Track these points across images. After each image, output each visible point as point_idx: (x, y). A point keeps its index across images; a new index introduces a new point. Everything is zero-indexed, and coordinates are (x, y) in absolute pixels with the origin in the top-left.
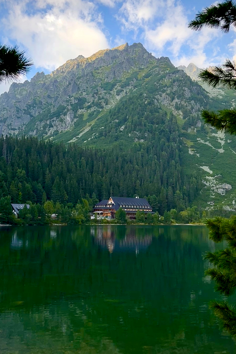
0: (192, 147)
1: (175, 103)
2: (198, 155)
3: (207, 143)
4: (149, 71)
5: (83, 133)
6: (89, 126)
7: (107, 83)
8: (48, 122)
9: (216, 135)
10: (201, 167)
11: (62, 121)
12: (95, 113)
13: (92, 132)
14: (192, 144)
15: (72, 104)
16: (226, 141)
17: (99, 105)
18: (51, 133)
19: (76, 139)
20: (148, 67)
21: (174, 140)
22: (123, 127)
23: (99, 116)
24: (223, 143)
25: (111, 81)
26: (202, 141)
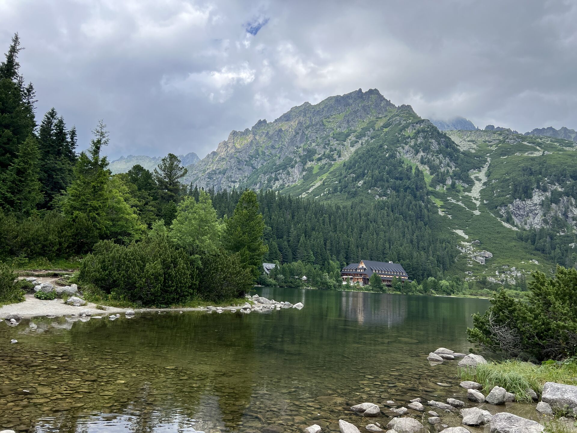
0: (442, 207)
1: (420, 157)
2: (450, 216)
3: (460, 203)
4: (389, 120)
5: (314, 187)
6: (321, 180)
7: (340, 134)
8: (273, 176)
9: (469, 194)
10: (454, 231)
11: (288, 174)
12: (326, 166)
13: (324, 187)
14: (442, 203)
15: (301, 156)
16: (482, 201)
17: (330, 157)
18: (276, 187)
19: (306, 195)
20: (386, 116)
21: (422, 198)
22: (361, 182)
23: (332, 169)
24: (478, 203)
25: (345, 131)
26: (454, 201)
